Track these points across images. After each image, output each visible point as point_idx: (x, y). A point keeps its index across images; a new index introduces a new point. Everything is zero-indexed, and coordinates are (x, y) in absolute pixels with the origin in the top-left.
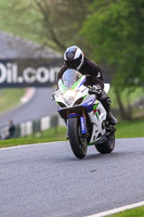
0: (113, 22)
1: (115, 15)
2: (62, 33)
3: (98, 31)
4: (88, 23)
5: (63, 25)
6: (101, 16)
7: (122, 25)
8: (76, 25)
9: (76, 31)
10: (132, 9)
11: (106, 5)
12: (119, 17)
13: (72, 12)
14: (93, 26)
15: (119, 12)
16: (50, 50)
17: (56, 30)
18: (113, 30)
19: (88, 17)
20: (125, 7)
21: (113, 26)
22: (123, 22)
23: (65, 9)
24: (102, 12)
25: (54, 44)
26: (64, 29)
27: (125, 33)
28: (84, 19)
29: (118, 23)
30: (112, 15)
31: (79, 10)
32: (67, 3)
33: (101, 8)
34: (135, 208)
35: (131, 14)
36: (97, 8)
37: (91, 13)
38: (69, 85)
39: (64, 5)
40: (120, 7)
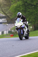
0: (18, 7)
1: (19, 5)
2: (5, 9)
3: (14, 9)
4: (11, 7)
5: (5, 7)
6: (15, 5)
7: (20, 8)
8: (8, 7)
9: (8, 9)
10: (23, 3)
11: (16, 2)
12: (20, 5)
13: (7, 4)
14: (13, 8)
15: (20, 4)
16: (2, 14)
17: (3, 9)
18: (18, 9)
19: (12, 5)
20: (21, 3)
21: (18, 8)
22: (21, 7)
23: (5, 3)
24: (15, 4)
25: (3, 13)
26: (5, 8)
27: (21, 10)
28: (11, 6)
29: (19, 7)
30: (18, 5)
31: (9, 3)
32: (6, 2)
33: (15, 3)
34: (24, 56)
35: (23, 5)
36: (14, 3)
37: (12, 4)
38: (18, 22)
39: (5, 2)
40: (20, 3)
